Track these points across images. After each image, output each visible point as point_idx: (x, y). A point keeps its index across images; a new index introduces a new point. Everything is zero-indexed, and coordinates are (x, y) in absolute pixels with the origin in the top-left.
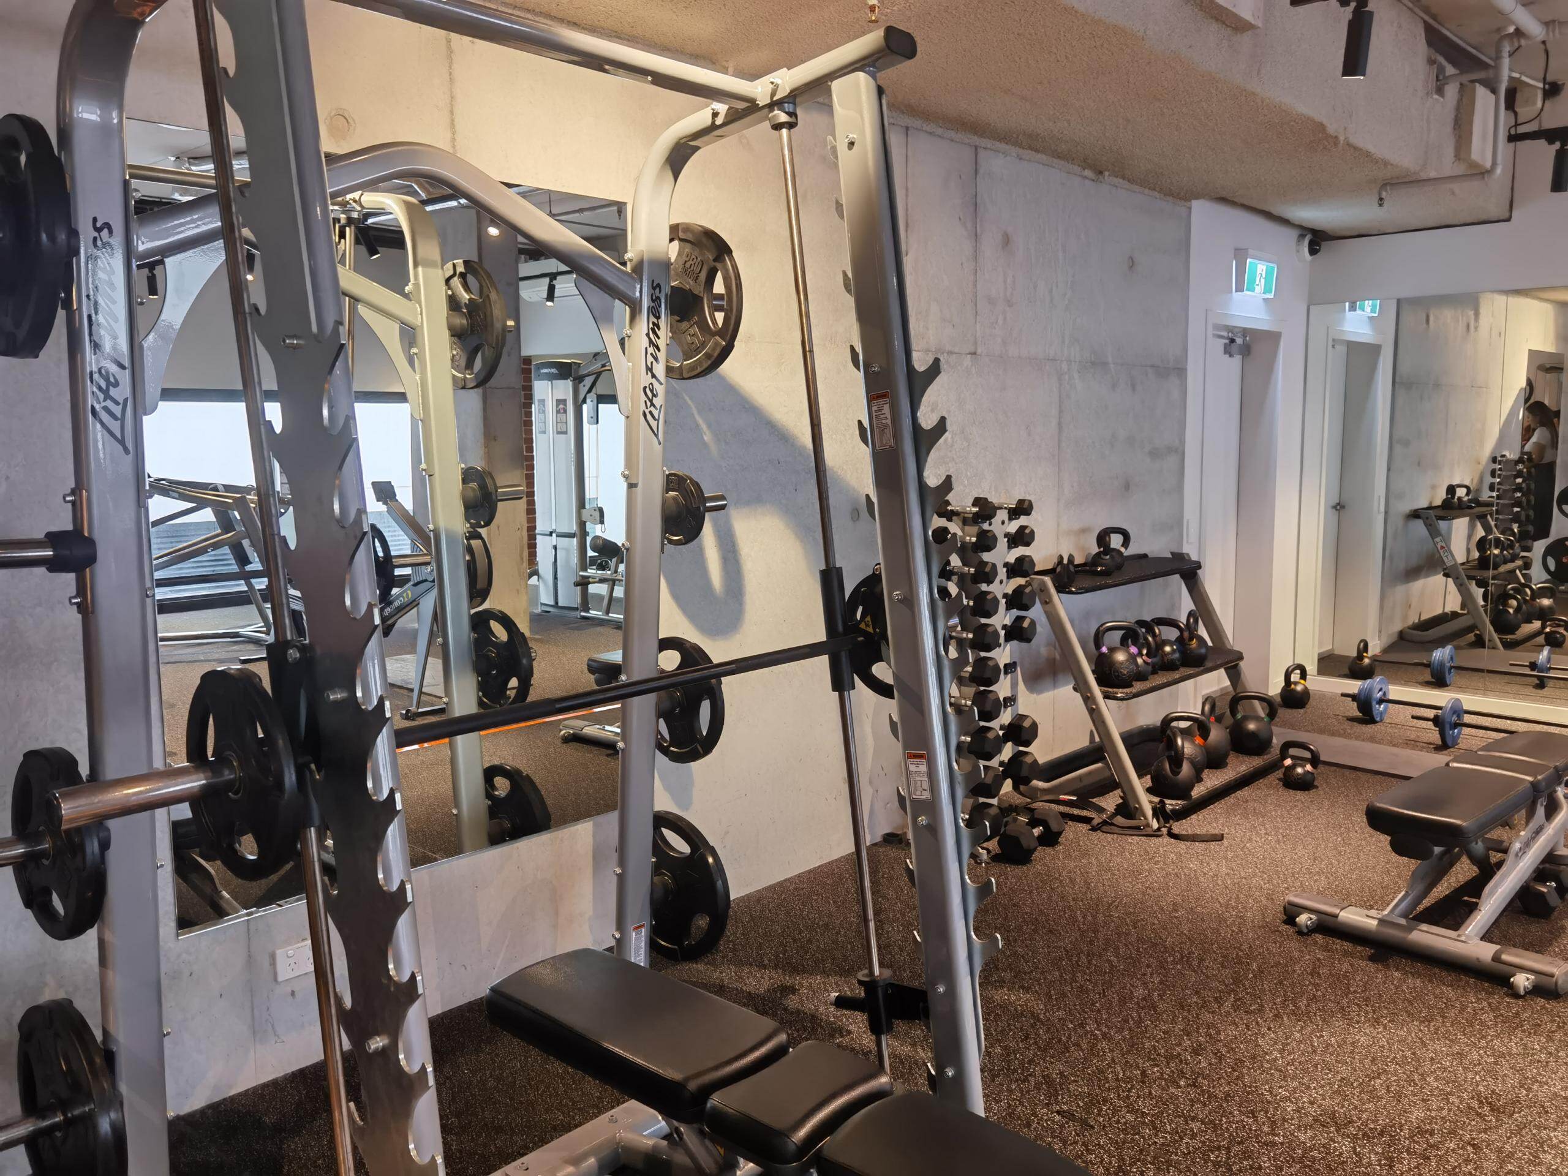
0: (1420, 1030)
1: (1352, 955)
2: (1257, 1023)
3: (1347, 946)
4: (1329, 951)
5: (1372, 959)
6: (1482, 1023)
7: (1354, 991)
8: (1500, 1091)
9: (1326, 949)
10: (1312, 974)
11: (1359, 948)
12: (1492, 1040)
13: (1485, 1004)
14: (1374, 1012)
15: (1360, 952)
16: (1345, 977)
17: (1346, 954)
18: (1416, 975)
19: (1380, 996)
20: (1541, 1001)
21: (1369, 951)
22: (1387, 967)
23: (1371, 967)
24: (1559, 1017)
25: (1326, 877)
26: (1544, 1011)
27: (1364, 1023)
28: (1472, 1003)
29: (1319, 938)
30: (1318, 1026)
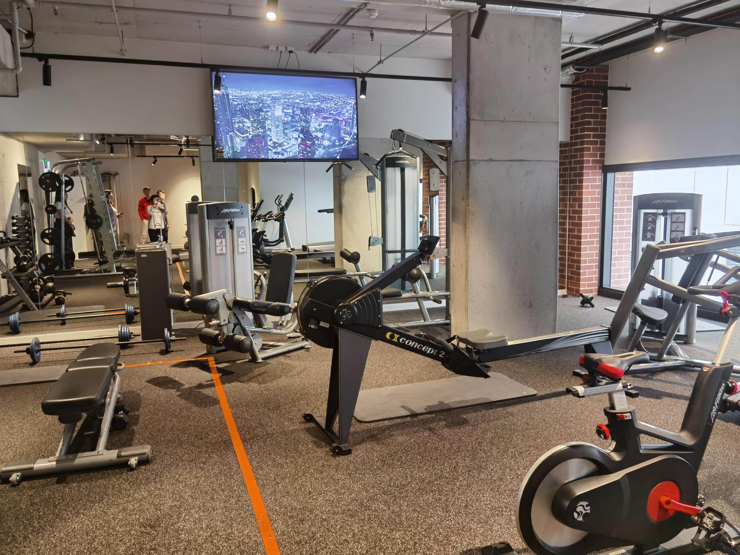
0: (100, 507)
1: (47, 485)
2: (16, 547)
3: (42, 481)
4: (34, 489)
5: (58, 482)
6: (125, 489)
7: (59, 503)
8: (150, 517)
9: (32, 488)
10: (31, 505)
11: (49, 480)
12: (133, 495)
13: (121, 480)
14: (74, 509)
15: (50, 482)
16: (50, 498)
17: (44, 486)
18: (84, 480)
19: (73, 499)
20: (143, 467)
21: (55, 479)
22: (68, 483)
23: (60, 487)
24: (154, 471)
25: (11, 450)
26: (146, 471)
27: (72, 517)
28: (116, 482)
29: (25, 483)
30: (50, 531)
